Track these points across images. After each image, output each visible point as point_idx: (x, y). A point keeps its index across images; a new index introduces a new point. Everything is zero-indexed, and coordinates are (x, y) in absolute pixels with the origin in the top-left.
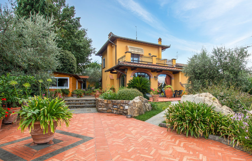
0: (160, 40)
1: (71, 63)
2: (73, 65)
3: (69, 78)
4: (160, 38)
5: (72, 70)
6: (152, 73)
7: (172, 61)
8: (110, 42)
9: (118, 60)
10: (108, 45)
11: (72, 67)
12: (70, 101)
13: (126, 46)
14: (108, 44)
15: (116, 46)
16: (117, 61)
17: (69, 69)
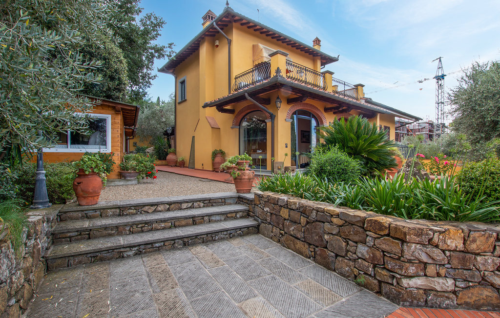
0: (317, 41)
1: (116, 71)
2: (119, 79)
3: (109, 117)
4: (317, 38)
5: (117, 94)
6: (325, 114)
7: (357, 89)
8: (215, 29)
9: (236, 78)
10: (204, 42)
11: (118, 85)
12: (146, 208)
13: (252, 45)
14: (203, 38)
15: (230, 42)
16: (233, 81)
17: (109, 89)
